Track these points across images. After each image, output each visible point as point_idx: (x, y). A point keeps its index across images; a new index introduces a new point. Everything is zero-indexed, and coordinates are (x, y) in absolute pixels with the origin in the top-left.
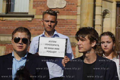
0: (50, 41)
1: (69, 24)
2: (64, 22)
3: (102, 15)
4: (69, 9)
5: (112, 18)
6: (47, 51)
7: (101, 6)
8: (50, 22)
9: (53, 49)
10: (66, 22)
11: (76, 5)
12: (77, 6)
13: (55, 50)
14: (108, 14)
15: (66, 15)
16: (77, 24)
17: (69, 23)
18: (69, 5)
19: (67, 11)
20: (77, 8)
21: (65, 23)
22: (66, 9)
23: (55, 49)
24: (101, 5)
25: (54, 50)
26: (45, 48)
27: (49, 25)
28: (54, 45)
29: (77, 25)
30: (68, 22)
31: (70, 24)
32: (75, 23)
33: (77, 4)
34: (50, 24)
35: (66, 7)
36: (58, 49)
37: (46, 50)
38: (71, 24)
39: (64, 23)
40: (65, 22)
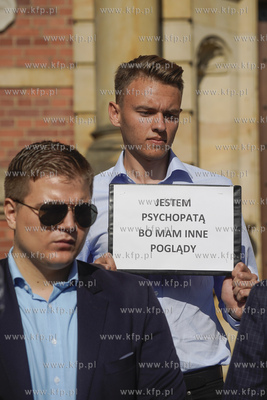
0: (160, 203)
1: (35, 113)
2: (9, 103)
3: (195, 61)
4: (32, 39)
5: (237, 75)
6: (153, 247)
7: (190, 21)
8: (160, 115)
9: (177, 234)
10: (21, 102)
11: (65, 18)
12: (73, 22)
13: (191, 241)
14: (221, 54)
15: (20, 65)
16: (77, 108)
17: (33, 107)
18: (31, 18)
19: (24, 48)
20: (70, 32)
21: (16, 107)
22: (15, 38)
23: (190, 233)
24: (188, 15)
25: (183, 241)
26: (142, 233)
27: (155, 130)
28: (182, 217)
29: (75, 114)
30: (28, 102)
31: (41, 108)
32: (67, 107)
33: (70, 11)
34: (160, 126)
35: (14, 27)
36: (203, 234)
37: (148, 241)
38: (46, 113)
39: (7, 108)
40: (15, 99)
